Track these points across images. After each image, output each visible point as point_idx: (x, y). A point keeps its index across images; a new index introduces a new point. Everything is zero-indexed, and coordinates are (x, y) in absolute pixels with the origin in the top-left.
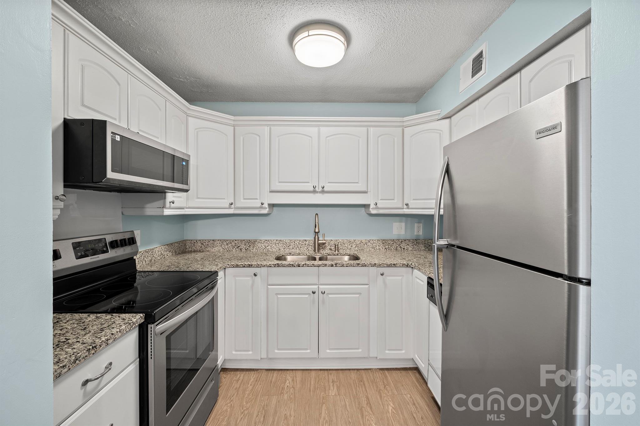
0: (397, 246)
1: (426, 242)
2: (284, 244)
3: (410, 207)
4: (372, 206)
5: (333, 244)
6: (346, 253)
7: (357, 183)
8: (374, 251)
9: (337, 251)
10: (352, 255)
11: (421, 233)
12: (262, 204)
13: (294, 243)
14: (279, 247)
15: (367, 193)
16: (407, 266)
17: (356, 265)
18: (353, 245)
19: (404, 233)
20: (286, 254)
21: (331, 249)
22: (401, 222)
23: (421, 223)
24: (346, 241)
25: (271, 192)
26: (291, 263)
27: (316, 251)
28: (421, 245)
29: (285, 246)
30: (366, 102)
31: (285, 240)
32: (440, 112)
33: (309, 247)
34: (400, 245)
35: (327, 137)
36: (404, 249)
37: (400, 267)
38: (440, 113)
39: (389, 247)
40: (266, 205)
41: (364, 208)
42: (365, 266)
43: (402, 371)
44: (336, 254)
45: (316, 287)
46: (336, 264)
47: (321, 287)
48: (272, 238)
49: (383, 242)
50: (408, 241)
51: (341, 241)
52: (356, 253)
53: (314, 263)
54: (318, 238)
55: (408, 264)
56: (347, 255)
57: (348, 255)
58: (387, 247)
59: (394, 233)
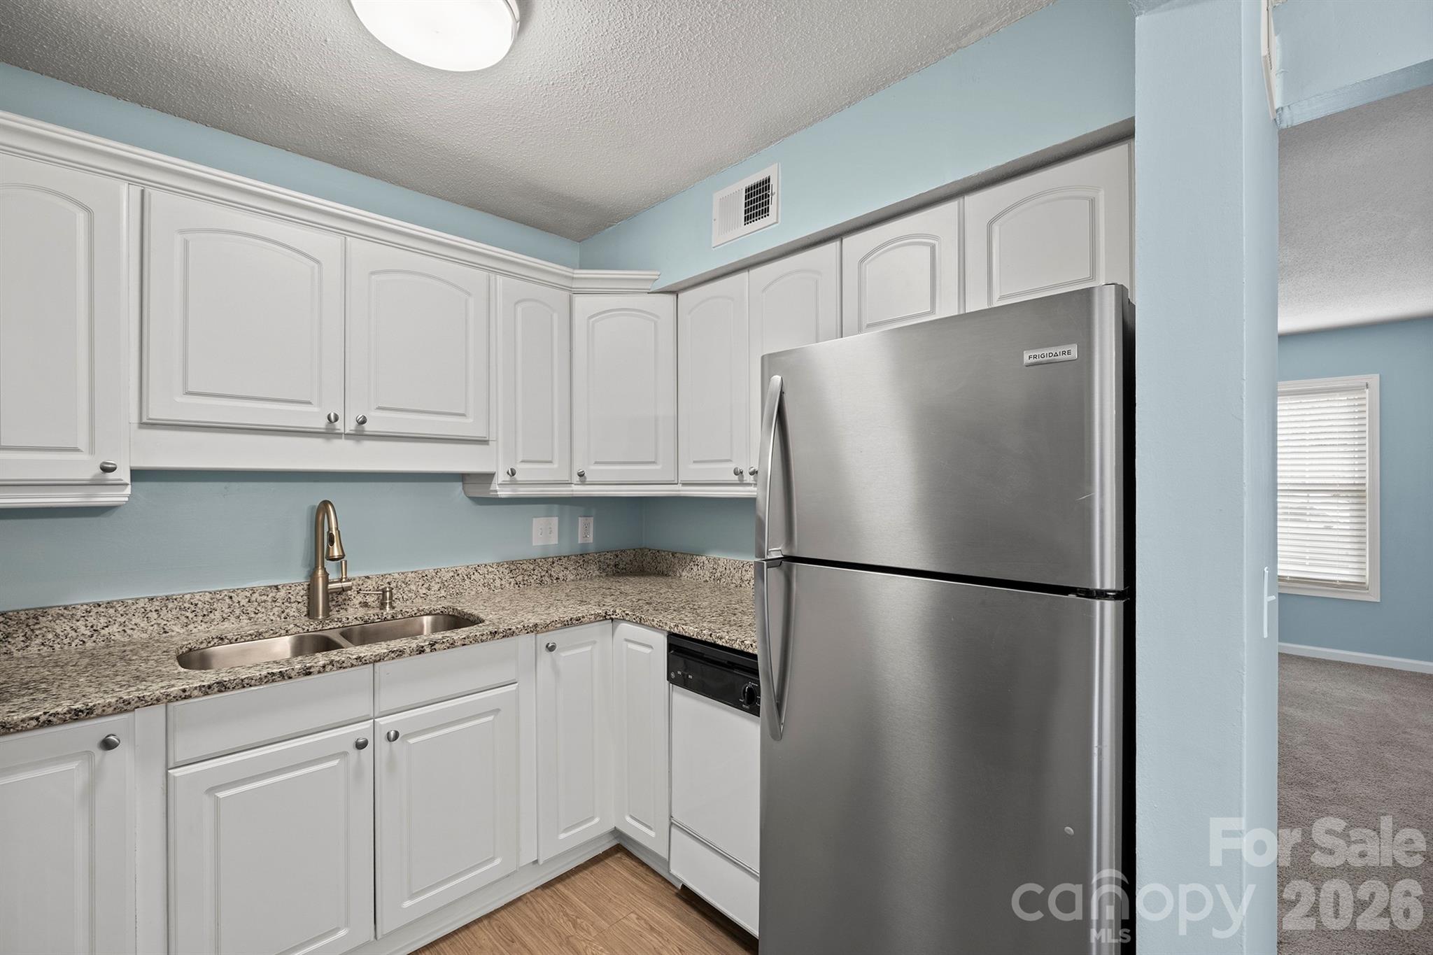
0: (543, 573)
1: (602, 559)
2: (185, 609)
3: (587, 480)
4: (502, 477)
5: (371, 587)
6: (421, 608)
7: (463, 415)
8: (489, 592)
9: (388, 606)
10: (439, 611)
11: (590, 539)
12: (106, 469)
13: (228, 600)
14: (160, 621)
15: (488, 444)
16: (605, 616)
17: (490, 637)
18: (433, 584)
19: (557, 543)
20: (202, 643)
21: (365, 605)
22: (549, 515)
23: (589, 516)
24: (413, 575)
25: (143, 425)
26: (274, 671)
27: (318, 616)
28: (593, 567)
29: (191, 615)
30: (466, 205)
31: (188, 597)
32: (657, 277)
33: (287, 607)
34: (550, 572)
35: (373, 273)
36: (557, 579)
37: (591, 622)
38: (656, 280)
39: (525, 579)
40: (123, 475)
41: (461, 483)
42: (513, 634)
43: (594, 868)
44: (389, 617)
45: (367, 726)
46: (432, 645)
47: (382, 723)
48: (128, 595)
49: (512, 567)
50: (566, 559)
51: (396, 576)
52: (446, 604)
53: (362, 655)
54: (326, 575)
55: (606, 613)
56: (422, 613)
57: (427, 615)
58: (520, 578)
59: (534, 544)
